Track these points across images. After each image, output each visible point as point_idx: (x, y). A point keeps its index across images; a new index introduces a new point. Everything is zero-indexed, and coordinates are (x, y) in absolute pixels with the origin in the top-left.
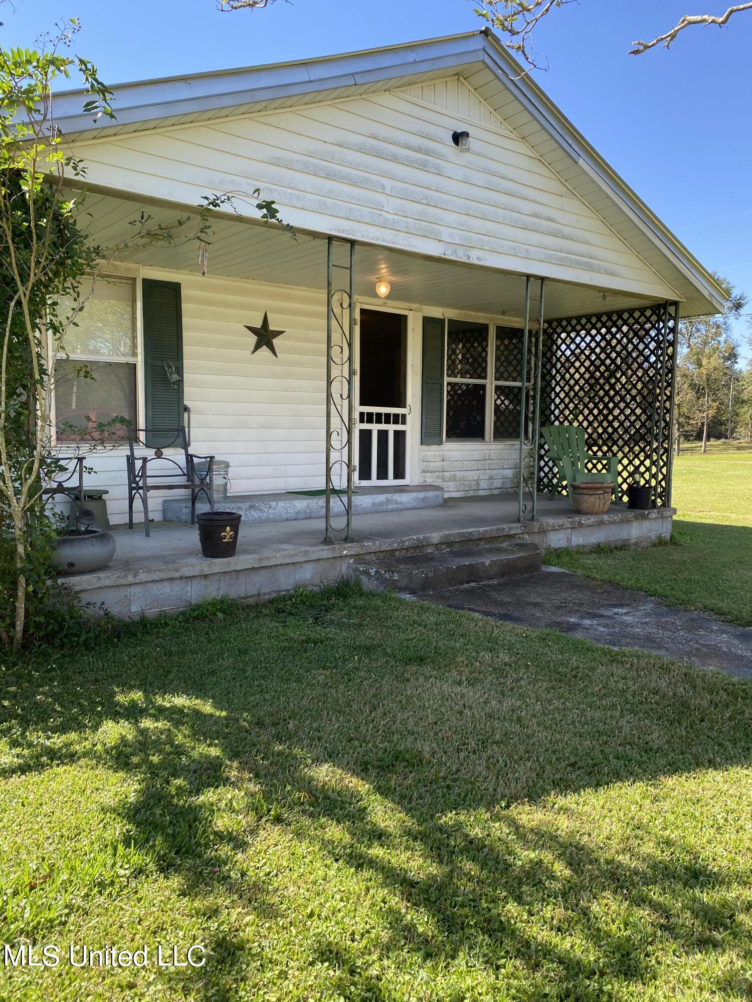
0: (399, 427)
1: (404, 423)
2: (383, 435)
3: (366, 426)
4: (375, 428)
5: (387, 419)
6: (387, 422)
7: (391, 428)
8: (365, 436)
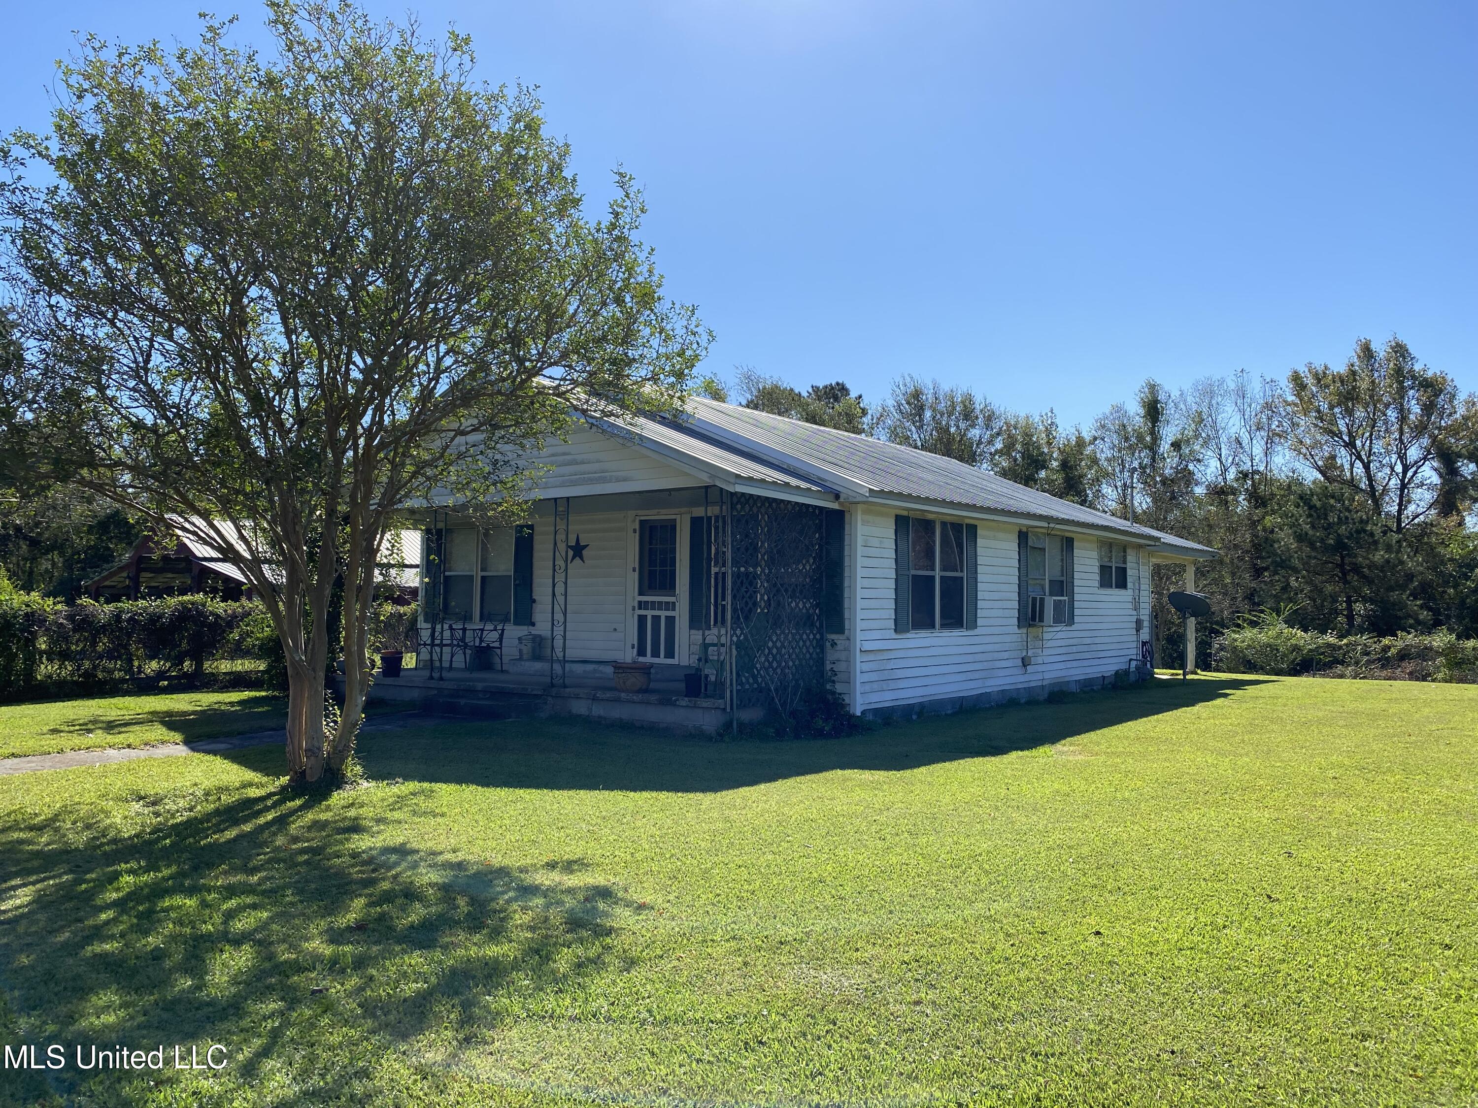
0: (670, 613)
1: (674, 609)
2: (656, 619)
3: (643, 612)
4: (649, 613)
5: (660, 606)
6: (660, 609)
7: (663, 614)
8: (642, 620)
